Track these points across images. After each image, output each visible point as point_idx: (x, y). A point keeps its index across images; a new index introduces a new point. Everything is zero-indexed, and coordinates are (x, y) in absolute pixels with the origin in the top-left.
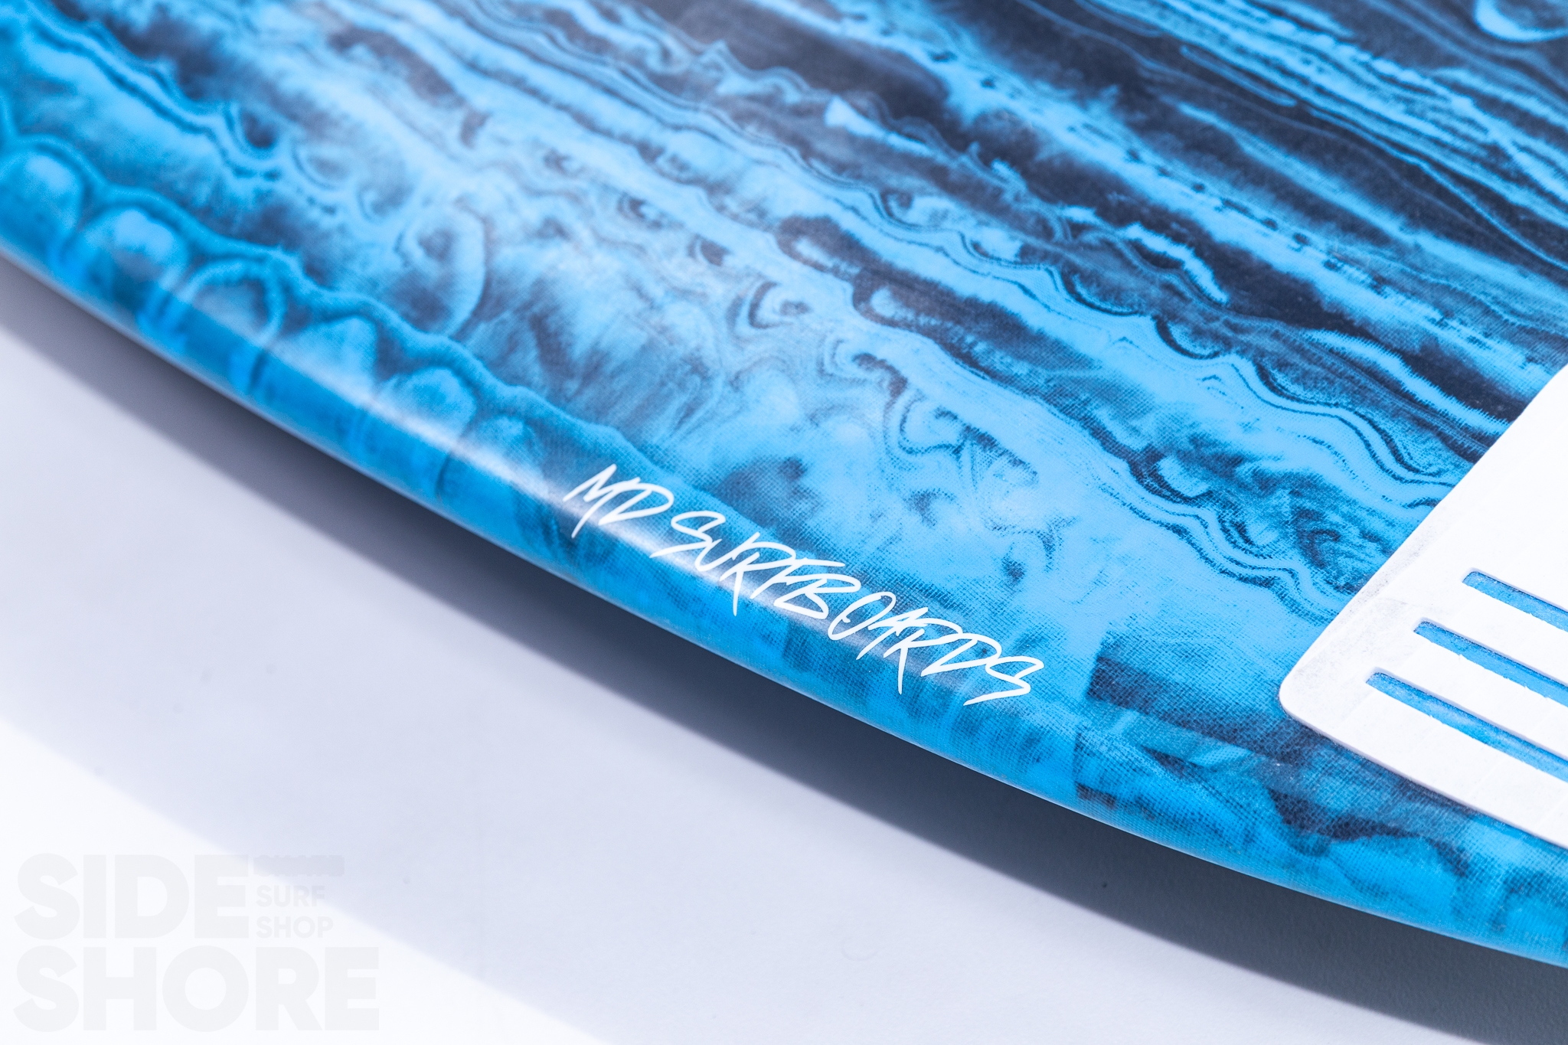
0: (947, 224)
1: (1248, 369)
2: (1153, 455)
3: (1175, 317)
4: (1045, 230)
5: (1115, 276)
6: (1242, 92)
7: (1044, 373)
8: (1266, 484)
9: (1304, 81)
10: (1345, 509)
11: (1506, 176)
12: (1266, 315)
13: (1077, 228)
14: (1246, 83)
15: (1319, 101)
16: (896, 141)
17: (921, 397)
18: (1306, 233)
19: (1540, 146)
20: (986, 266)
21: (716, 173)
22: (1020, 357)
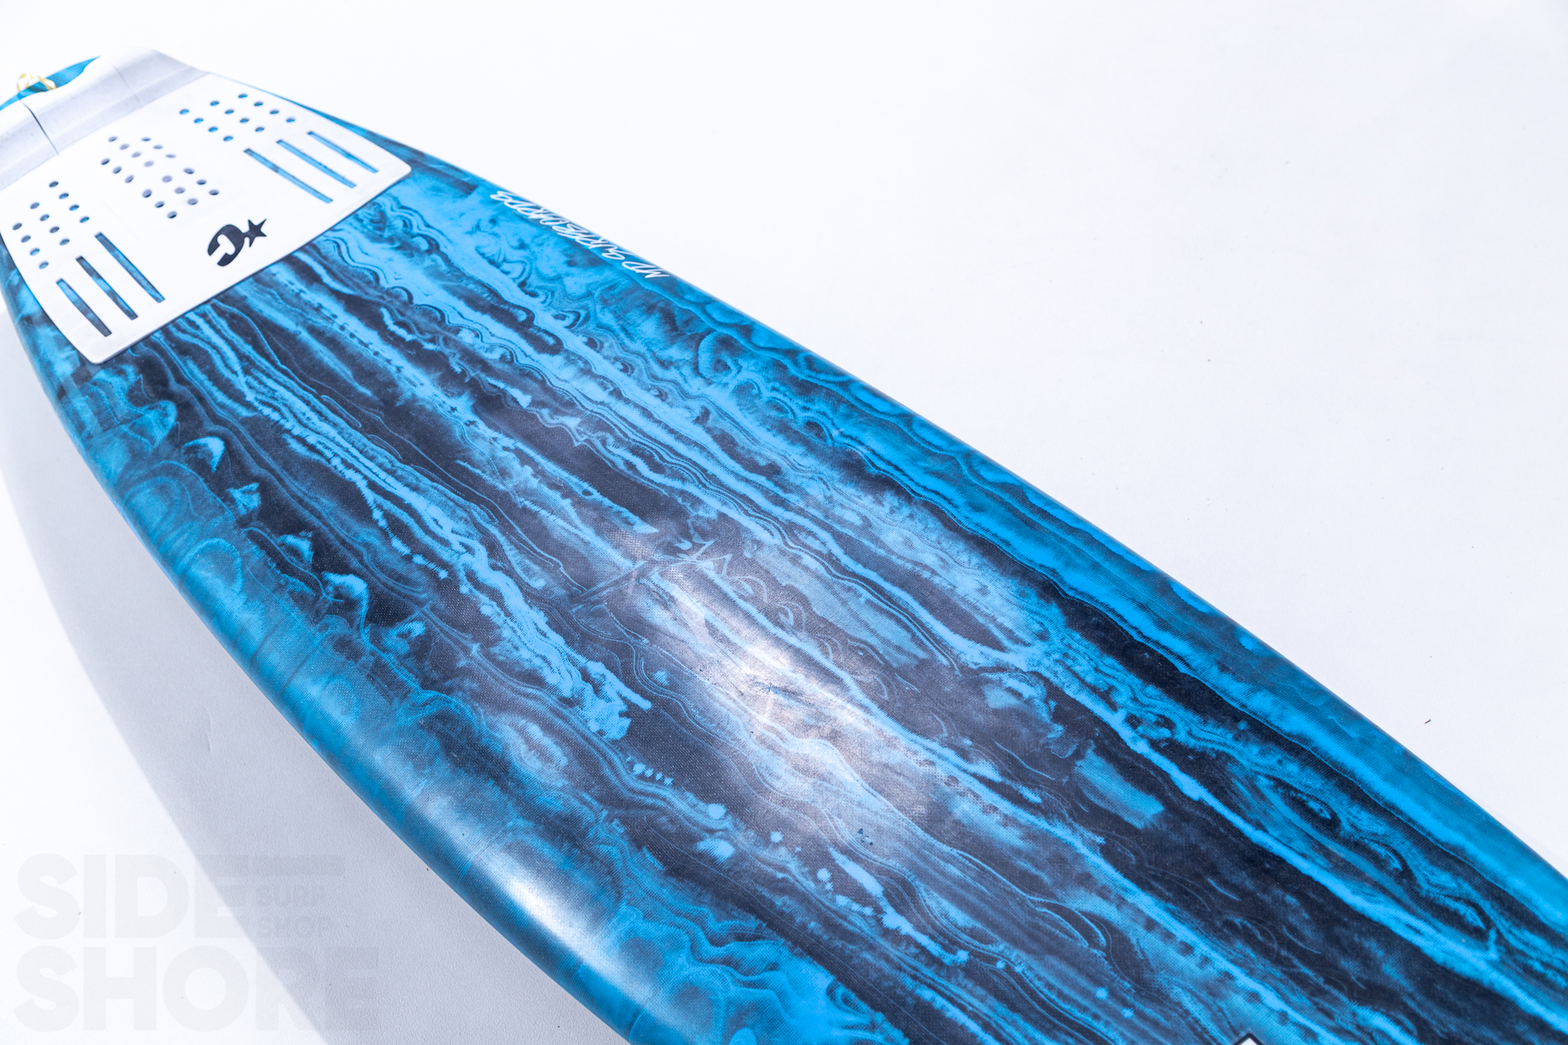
0: (487, 346)
1: (383, 282)
2: (429, 252)
3: (405, 304)
4: (446, 340)
5: (422, 321)
6: (342, 403)
7: (463, 284)
8: (391, 240)
9: (314, 409)
10: (365, 230)
11: (248, 358)
12: (368, 302)
13: (432, 341)
14: (339, 407)
15: (311, 397)
16: (501, 385)
17: (514, 280)
18: (339, 331)
19: (227, 374)
20: (476, 326)
21: (586, 378)
22: (471, 291)
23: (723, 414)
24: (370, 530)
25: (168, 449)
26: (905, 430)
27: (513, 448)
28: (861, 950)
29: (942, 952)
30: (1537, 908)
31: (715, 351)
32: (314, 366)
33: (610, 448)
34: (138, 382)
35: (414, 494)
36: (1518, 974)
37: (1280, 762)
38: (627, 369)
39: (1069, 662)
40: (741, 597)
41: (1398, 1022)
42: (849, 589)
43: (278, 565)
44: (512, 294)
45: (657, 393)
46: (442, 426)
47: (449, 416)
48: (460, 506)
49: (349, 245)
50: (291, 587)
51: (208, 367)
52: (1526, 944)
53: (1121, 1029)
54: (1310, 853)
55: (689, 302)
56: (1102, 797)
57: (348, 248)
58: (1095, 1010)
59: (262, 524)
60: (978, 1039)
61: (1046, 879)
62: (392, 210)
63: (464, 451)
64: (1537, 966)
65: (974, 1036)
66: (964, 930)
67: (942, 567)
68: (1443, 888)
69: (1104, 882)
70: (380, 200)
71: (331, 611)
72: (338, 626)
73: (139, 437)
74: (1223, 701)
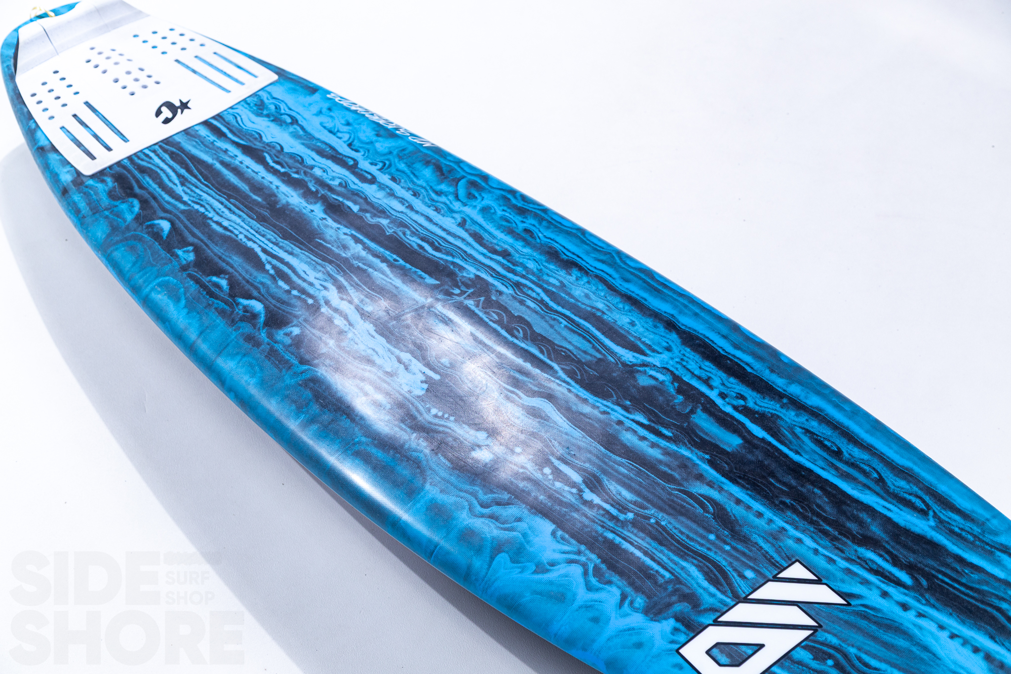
0: (330, 177)
1: (264, 139)
2: (292, 124)
3: (278, 151)
4: (305, 173)
5: (290, 161)
6: (243, 204)
7: (313, 143)
8: (268, 116)
9: (226, 207)
10: (252, 110)
11: (183, 177)
12: (256, 149)
13: (297, 173)
14: (241, 207)
15: (224, 200)
16: (341, 199)
17: (345, 142)
18: (239, 164)
19: (170, 185)
20: (323, 166)
21: (392, 198)
22: (319, 146)
23: (475, 222)
24: (264, 275)
25: (135, 225)
26: (582, 237)
27: (350, 234)
28: (571, 511)
29: (618, 513)
30: (955, 501)
31: (467, 188)
32: (225, 183)
33: (408, 237)
34: (114, 187)
35: (291, 257)
36: (946, 533)
37: (807, 420)
38: (415, 194)
39: (684, 363)
40: (491, 320)
41: (881, 556)
42: (554, 319)
43: (207, 293)
44: (344, 150)
45: (435, 209)
46: (306, 220)
47: (310, 215)
48: (319, 264)
49: (243, 117)
50: (216, 306)
51: (158, 180)
52: (950, 518)
53: (724, 556)
54: (827, 467)
55: (450, 161)
56: (706, 434)
57: (241, 119)
58: (708, 545)
59: (196, 270)
60: (642, 560)
61: (677, 476)
62: (268, 99)
63: (320, 234)
64: (957, 530)
65: (639, 558)
66: (631, 502)
67: (608, 310)
68: (902, 488)
69: (711, 478)
70: (260, 93)
71: (243, 319)
72: (247, 328)
73: (116, 218)
74: (773, 387)
